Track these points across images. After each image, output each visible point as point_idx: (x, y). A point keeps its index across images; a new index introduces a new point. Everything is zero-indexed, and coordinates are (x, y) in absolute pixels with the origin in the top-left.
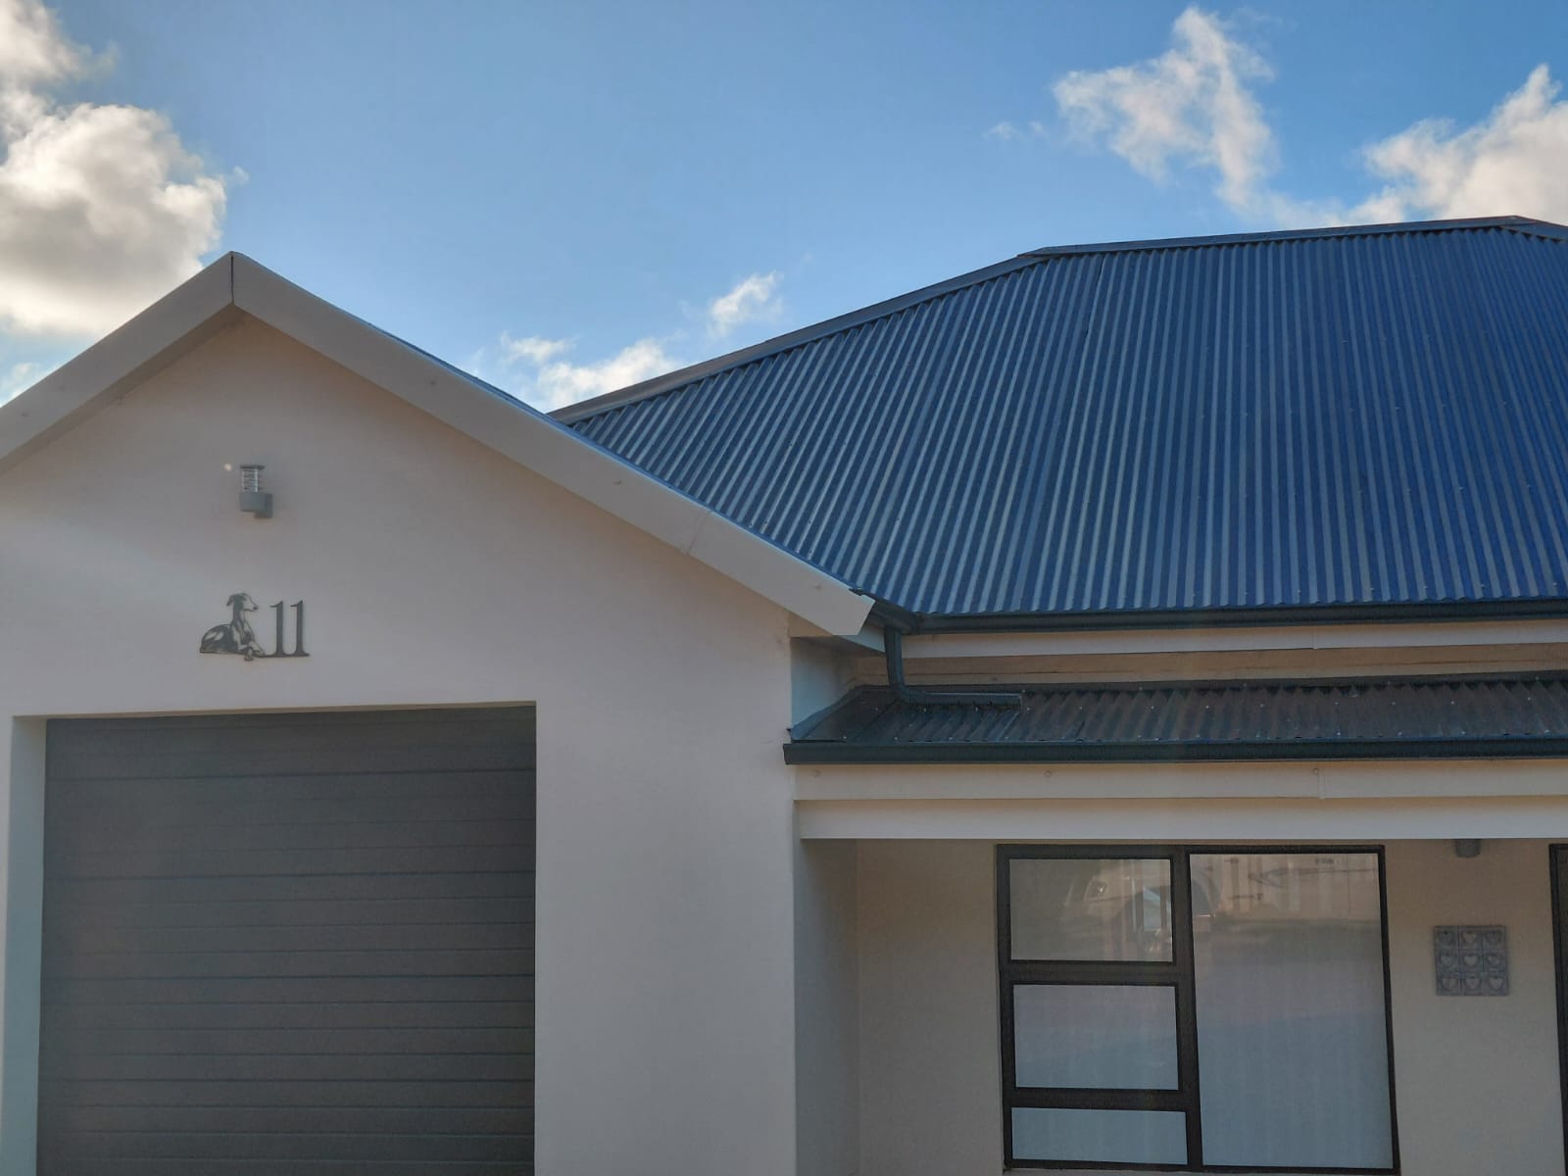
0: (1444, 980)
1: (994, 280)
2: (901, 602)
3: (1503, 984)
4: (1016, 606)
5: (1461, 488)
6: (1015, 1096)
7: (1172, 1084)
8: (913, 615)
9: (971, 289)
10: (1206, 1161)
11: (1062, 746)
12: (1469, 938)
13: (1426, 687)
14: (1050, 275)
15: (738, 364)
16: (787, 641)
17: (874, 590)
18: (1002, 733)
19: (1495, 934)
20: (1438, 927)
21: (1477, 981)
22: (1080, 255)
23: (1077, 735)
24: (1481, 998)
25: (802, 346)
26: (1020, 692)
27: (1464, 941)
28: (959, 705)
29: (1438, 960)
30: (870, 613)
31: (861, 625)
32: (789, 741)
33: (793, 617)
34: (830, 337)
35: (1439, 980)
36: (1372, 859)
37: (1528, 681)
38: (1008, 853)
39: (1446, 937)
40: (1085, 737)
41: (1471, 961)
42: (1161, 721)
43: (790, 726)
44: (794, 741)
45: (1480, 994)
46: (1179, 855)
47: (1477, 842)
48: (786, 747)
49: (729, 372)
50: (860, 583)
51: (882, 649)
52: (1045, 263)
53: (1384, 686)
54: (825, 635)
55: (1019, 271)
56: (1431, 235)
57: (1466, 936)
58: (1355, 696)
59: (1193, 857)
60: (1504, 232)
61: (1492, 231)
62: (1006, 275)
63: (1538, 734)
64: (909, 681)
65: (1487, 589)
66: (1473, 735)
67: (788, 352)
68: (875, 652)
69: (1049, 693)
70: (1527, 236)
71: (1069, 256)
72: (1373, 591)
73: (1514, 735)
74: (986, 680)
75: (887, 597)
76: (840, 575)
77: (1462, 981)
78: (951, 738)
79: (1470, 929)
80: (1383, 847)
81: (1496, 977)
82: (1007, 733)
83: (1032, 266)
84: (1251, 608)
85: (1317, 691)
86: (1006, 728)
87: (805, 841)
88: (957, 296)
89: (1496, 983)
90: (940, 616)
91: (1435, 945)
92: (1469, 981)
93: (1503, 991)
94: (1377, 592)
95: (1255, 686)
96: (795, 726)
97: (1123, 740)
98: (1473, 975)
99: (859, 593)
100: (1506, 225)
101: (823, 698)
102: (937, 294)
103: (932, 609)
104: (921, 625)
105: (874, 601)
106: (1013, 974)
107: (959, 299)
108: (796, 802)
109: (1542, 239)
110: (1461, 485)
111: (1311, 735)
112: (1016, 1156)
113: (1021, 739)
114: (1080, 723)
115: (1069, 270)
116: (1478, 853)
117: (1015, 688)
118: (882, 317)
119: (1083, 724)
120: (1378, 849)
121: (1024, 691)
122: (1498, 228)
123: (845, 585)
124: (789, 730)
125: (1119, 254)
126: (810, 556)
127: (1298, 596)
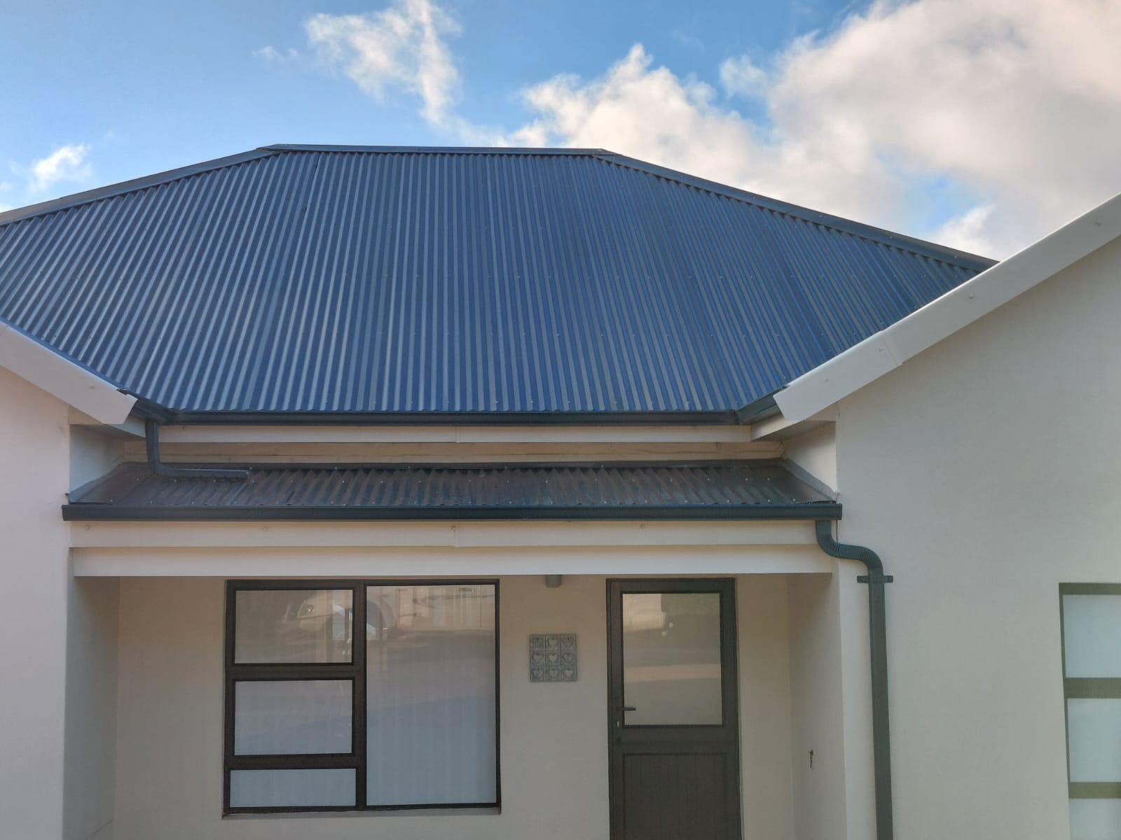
0: (535, 672)
1: (238, 165)
2: (159, 401)
3: (574, 674)
4: (246, 406)
5: (558, 335)
6: (233, 762)
7: (347, 749)
8: (167, 410)
9: (221, 171)
10: (369, 803)
11: (279, 510)
12: (553, 643)
13: (530, 470)
14: (281, 164)
15: (38, 214)
16: (67, 427)
17: (138, 391)
18: (233, 498)
19: (571, 639)
20: (532, 635)
21: (557, 672)
22: (303, 152)
23: (288, 500)
24: (558, 683)
25: (89, 204)
26: (247, 469)
27: (549, 644)
28: (201, 478)
29: (532, 658)
30: (134, 408)
31: (126, 417)
32: (66, 503)
33: (72, 410)
34: (112, 198)
35: (532, 672)
36: (491, 589)
37: (596, 468)
38: (235, 586)
39: (537, 641)
40: (293, 503)
41: (553, 658)
42: (349, 491)
43: (68, 492)
44: (71, 503)
45: (558, 681)
46: (358, 587)
47: (560, 577)
48: (64, 508)
49: (30, 219)
50: (128, 385)
51: (145, 436)
52: (277, 155)
53: (502, 470)
54: (97, 423)
55: (258, 160)
56: (546, 158)
57: (551, 641)
58: (483, 476)
59: (369, 589)
60: (594, 160)
61: (587, 158)
62: (248, 162)
63: (600, 505)
64: (163, 459)
65: (572, 404)
66: (558, 504)
67: (78, 207)
68: (138, 438)
69: (269, 470)
70: (609, 163)
71: (295, 152)
72: (497, 404)
73: (585, 504)
74: (224, 460)
75: (148, 397)
76: (112, 380)
77: (547, 672)
78: (193, 503)
79: (554, 637)
80: (498, 580)
81: (569, 669)
82: (235, 500)
83: (268, 157)
84: (414, 413)
85: (458, 472)
86: (236, 494)
87: (76, 577)
88: (210, 175)
89: (568, 673)
90: (189, 412)
91: (530, 647)
92: (551, 672)
93: (574, 678)
94: (500, 404)
95: (416, 468)
96: (72, 492)
97: (322, 505)
98: (554, 668)
99: (125, 393)
100: (596, 155)
101: (94, 471)
102: (197, 172)
103: (183, 406)
104: (173, 418)
105: (136, 399)
106: (236, 673)
107: (211, 177)
108: (71, 549)
109: (618, 166)
110: (558, 333)
111: (451, 503)
112: (233, 804)
113: (247, 503)
114: (290, 493)
115: (294, 164)
116: (561, 584)
117: (245, 466)
118: (153, 186)
119: (293, 493)
120: (495, 582)
121: (251, 468)
122: (590, 156)
123: (114, 386)
124: (67, 494)
125: (331, 153)
126: (89, 364)
127: (447, 405)
